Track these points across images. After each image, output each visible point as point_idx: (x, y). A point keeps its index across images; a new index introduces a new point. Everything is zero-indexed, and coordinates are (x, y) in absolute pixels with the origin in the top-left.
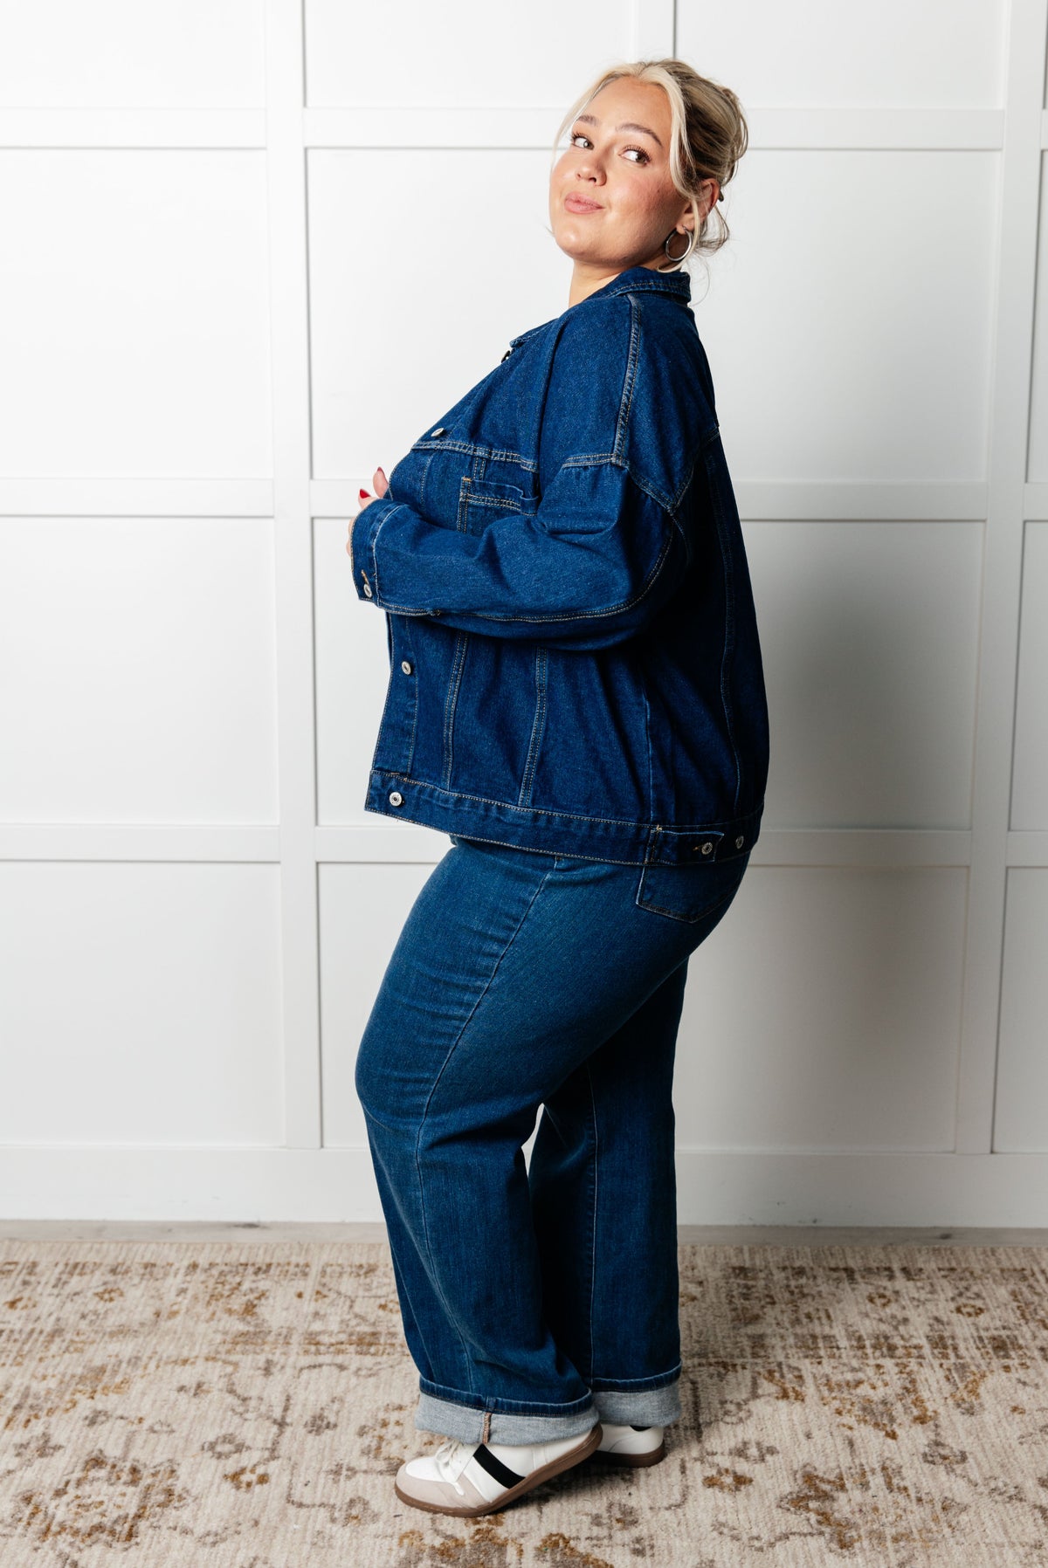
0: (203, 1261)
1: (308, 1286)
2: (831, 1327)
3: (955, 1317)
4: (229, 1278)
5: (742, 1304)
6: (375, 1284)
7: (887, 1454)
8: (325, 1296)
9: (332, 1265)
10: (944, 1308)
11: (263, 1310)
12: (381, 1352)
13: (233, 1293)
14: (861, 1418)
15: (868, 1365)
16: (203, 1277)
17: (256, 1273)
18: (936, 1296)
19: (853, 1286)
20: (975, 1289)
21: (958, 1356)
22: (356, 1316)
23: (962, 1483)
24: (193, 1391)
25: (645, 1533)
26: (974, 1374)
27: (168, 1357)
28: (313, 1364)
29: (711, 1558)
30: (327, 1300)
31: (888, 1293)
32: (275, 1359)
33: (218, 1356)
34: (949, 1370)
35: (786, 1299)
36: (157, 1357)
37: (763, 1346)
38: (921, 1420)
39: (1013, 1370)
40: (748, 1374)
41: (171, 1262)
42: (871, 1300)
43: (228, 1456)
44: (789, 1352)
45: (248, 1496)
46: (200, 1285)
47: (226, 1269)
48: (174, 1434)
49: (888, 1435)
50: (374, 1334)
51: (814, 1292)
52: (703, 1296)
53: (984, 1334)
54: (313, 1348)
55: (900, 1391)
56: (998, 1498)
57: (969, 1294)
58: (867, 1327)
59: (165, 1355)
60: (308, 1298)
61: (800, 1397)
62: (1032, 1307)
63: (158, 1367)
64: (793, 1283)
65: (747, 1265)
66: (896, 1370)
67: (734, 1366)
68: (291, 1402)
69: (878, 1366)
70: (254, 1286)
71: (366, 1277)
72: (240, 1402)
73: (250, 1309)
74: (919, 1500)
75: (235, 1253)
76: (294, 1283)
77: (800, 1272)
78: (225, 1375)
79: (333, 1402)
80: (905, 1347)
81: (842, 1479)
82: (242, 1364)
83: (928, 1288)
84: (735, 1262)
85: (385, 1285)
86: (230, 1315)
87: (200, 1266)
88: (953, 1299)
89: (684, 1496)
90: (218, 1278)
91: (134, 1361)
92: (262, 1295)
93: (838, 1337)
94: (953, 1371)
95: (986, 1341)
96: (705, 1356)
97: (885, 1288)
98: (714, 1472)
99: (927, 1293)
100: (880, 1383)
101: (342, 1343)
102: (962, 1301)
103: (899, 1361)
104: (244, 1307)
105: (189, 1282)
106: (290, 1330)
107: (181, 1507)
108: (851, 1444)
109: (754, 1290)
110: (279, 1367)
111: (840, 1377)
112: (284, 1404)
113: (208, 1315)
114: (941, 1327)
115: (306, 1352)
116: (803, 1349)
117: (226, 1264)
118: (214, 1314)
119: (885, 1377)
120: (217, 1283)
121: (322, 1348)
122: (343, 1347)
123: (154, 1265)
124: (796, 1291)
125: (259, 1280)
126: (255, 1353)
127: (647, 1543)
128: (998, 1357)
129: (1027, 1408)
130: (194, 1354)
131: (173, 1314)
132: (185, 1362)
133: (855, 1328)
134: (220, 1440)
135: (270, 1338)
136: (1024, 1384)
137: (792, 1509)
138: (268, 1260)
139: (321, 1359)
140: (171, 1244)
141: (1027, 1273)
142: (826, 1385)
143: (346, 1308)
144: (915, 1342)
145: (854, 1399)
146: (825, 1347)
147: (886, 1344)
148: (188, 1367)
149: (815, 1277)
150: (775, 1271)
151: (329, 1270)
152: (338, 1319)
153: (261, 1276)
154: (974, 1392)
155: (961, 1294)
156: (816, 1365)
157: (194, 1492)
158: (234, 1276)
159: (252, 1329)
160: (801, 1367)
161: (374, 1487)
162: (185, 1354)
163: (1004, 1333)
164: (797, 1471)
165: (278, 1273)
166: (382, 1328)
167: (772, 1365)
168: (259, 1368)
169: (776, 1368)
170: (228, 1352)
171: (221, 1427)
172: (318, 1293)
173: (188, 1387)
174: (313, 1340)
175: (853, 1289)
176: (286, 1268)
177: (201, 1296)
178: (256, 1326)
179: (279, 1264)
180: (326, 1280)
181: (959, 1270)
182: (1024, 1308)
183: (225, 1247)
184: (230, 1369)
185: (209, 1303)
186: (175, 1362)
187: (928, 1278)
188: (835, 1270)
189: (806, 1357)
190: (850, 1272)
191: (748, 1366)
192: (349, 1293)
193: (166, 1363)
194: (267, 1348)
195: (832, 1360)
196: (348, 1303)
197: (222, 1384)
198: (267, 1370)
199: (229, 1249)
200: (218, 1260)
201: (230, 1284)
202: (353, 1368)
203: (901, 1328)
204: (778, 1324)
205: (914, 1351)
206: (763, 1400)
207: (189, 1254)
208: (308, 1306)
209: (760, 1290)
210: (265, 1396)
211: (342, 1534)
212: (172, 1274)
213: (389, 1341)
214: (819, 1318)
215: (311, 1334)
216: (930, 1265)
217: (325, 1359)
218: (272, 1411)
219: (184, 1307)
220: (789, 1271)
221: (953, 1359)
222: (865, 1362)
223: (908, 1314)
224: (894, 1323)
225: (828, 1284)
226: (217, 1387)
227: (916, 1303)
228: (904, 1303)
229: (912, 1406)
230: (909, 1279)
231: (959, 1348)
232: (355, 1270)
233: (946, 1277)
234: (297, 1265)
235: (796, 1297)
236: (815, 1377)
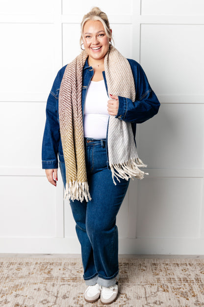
0: (39, 262)
2: (174, 276)
3: (201, 274)
4: (45, 266)
5: (155, 271)
6: (76, 267)
7: (187, 303)
10: (198, 272)
11: (52, 273)
12: (78, 281)
13: (45, 269)
14: (181, 296)
16: (39, 265)
18: (196, 270)
19: (179, 267)
22: (72, 274)
24: (37, 290)
28: (63, 284)
30: (66, 270)
31: (186, 269)
32: (55, 283)
33: (43, 282)
37: (160, 280)
38: (194, 296)
40: (156, 286)
41: (32, 262)
42: (182, 270)
43: (45, 304)
44: (165, 282)
46: (38, 267)
48: (34, 299)
49: (187, 299)
50: (76, 278)
51: (170, 269)
52: (146, 270)
55: (189, 290)
57: (203, 269)
58: (181, 276)
59: (31, 282)
60: (62, 270)
61: (168, 291)
63: (30, 285)
64: (166, 267)
65: (156, 263)
66: (188, 285)
67: (154, 284)
68: (59, 292)
69: (184, 285)
70: (50, 267)
71: (74, 265)
72: (48, 292)
73: (49, 272)
75: (46, 260)
76: (58, 267)
77: (167, 264)
78: (44, 287)
79: (68, 292)
80: (190, 281)
82: (48, 284)
83: (195, 268)
84: (153, 263)
85: (78, 267)
86: (45, 274)
88: (200, 270)
90: (42, 266)
91: (25, 283)
92: (52, 269)
93: (176, 278)
94: (200, 286)
96: (147, 282)
101: (69, 280)
102: (202, 271)
103: (188, 283)
105: (36, 267)
106: (58, 277)
108: (179, 301)
109: (157, 268)
110: (56, 285)
111: (176, 287)
112: (57, 293)
114: (198, 276)
115: (62, 281)
117: (44, 263)
118: (41, 273)
119: (186, 287)
121: (65, 281)
123: (28, 263)
126: (50, 282)
130: (38, 282)
131: (33, 273)
132: (36, 284)
133: (179, 276)
134: (44, 300)
135: (54, 279)
138: (53, 262)
139: (65, 283)
140: (32, 258)
144: (192, 279)
145: (180, 292)
146: (173, 280)
147: (186, 280)
149: (170, 266)
150: (162, 264)
151: (66, 264)
152: (68, 274)
153: (51, 265)
156: (171, 284)
160: (168, 285)
162: (35, 282)
165: (55, 265)
166: (78, 276)
169: (162, 285)
170: (45, 281)
171: (44, 298)
172: (64, 269)
174: (63, 279)
176: (57, 263)
177: (39, 269)
178: (51, 276)
179: (55, 263)
180: (65, 266)
181: (201, 264)
184: (45, 285)
185: (40, 271)
186: (33, 284)
187: (195, 266)
188: (175, 264)
189: (169, 282)
190: (178, 264)
192: (70, 269)
194: (53, 281)
195: (174, 283)
196: (70, 271)
198: (53, 285)
199: (44, 259)
200: (42, 262)
202: (72, 285)
203: (189, 277)
205: (192, 282)
206: (160, 292)
207: (36, 260)
208: (62, 272)
209: (159, 268)
210: (53, 291)
212: (32, 265)
213: (79, 279)
214: (171, 274)
216: (195, 263)
217: (66, 283)
218: (55, 294)
219: (35, 272)
220: (165, 264)
221: (200, 283)
222: (182, 283)
223: (190, 273)
224: (187, 275)
225: (173, 267)
226: (43, 289)
227: (192, 271)
228: (190, 271)
229: (192, 293)
230: (191, 266)
231: (202, 281)
232: (71, 264)
233: (198, 265)
234: (59, 263)
235: (166, 270)
236: (171, 287)
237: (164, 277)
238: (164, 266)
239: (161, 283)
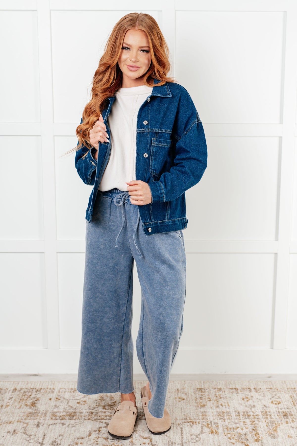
0: (18, 388)
1: (54, 396)
2: (229, 409)
3: (271, 405)
4: (27, 393)
5: (199, 401)
6: (76, 395)
8: (59, 399)
9: (62, 389)
10: (267, 402)
11: (38, 405)
12: (77, 418)
13: (27, 399)
14: (237, 440)
15: (241, 422)
16: (18, 393)
17: (36, 392)
18: (265, 398)
19: (237, 394)
20: (278, 395)
21: (271, 418)
22: (69, 406)
24: (12, 433)
26: (276, 425)
27: (5, 421)
28: (53, 423)
30: (60, 401)
31: (249, 397)
32: (41, 422)
33: (22, 421)
34: (268, 423)
35: (215, 399)
36: (1, 421)
37: (206, 415)
38: (257, 441)
39: (289, 423)
40: (200, 425)
41: (7, 388)
42: (243, 399)
44: (215, 417)
46: (17, 396)
47: (26, 390)
50: (75, 412)
51: (224, 397)
52: (187, 398)
53: (280, 411)
54: (54, 418)
55: (251, 431)
57: (276, 397)
58: (241, 409)
59: (3, 421)
60: (53, 400)
61: (217, 433)
63: (1, 424)
64: (217, 394)
65: (203, 387)
66: (250, 423)
67: (196, 422)
68: (46, 436)
69: (244, 422)
70: (35, 396)
71: (73, 393)
72: (28, 437)
73: (33, 404)
75: (29, 385)
76: (49, 395)
77: (220, 390)
78: (24, 427)
79: (60, 436)
80: (253, 415)
82: (29, 423)
83: (262, 395)
84: (199, 387)
85: (80, 395)
86: (27, 406)
87: (17, 389)
88: (270, 399)
90: (23, 393)
92: (38, 400)
93: (231, 412)
94: (269, 424)
95: (281, 413)
96: (186, 419)
97: (248, 395)
99: (262, 397)
100: (244, 428)
101: (64, 416)
102: (273, 399)
103: (251, 420)
104: (31, 404)
105: (13, 395)
106: (47, 411)
109: (204, 396)
110: (42, 424)
111: (231, 426)
112: (43, 437)
113: (19, 406)
114: (266, 408)
115: (52, 419)
116: (220, 416)
117: (26, 389)
118: (21, 406)
119: (246, 426)
120: (23, 395)
121: (57, 418)
123: (2, 389)
124: (218, 396)
125: (37, 394)
126: (34, 419)
128: (284, 419)
129: (293, 436)
130: (14, 420)
131: (7, 406)
132: (10, 423)
133: (237, 409)
135: (40, 414)
136: (293, 428)
138: (40, 387)
139: (56, 421)
140: (8, 382)
142: (226, 429)
143: (66, 404)
144: (257, 413)
145: (236, 433)
146: (227, 416)
147: (247, 415)
148: (11, 424)
149: (225, 392)
150: (212, 390)
151: (61, 390)
152: (63, 407)
153: (38, 393)
154: (275, 431)
155: (273, 397)
156: (223, 422)
158: (29, 393)
159: (34, 411)
160: (219, 423)
162: (11, 419)
163: (287, 410)
165: (43, 392)
166: (78, 411)
168: (35, 425)
169: (210, 423)
170: (25, 419)
172: (57, 398)
173: (11, 432)
174: (54, 415)
175: (237, 396)
176: (47, 390)
177: (17, 400)
178: (35, 410)
179: (44, 389)
180: (60, 394)
181: (273, 389)
182: (294, 401)
183: (26, 382)
184: (25, 425)
185: (19, 402)
186: (7, 423)
187: (263, 391)
188: (232, 389)
189: (220, 419)
190: (236, 389)
191: (201, 423)
192: (67, 398)
193: (4, 423)
194: (38, 418)
195: (229, 420)
196: (67, 402)
197: (22, 430)
198: (38, 426)
199: (28, 383)
200: (24, 387)
201: (27, 395)
202: (67, 424)
203: (253, 409)
204: (211, 408)
205: (256, 417)
206: (205, 434)
207: (14, 385)
209: (206, 396)
210: (37, 434)
212: (8, 392)
213: (80, 415)
214: (225, 406)
215: (54, 413)
216: (264, 387)
217: (59, 421)
218: (39, 440)
219: (11, 404)
220: (216, 389)
221: (269, 419)
222: (240, 420)
223: (255, 404)
224: (250, 407)
225: (229, 394)
226: (21, 432)
227: (258, 400)
228: (254, 400)
229: (254, 436)
230: (256, 392)
231: (272, 415)
232: (70, 390)
233: (269, 391)
234: (50, 389)
235: (218, 398)
236: (223, 426)
237: (213, 410)
238: (215, 392)
239: (207, 420)
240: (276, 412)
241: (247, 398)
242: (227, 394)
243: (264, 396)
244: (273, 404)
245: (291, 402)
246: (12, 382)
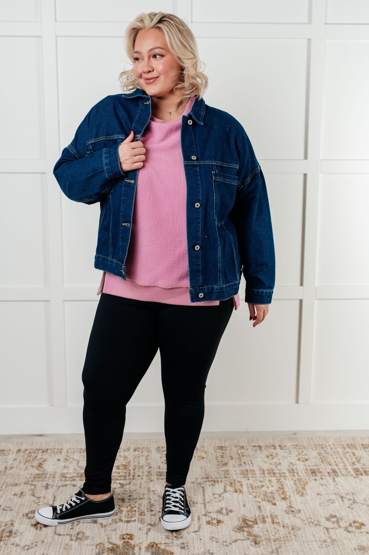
0: (23, 449)
1: (62, 457)
2: (253, 467)
3: (298, 462)
4: (33, 454)
5: (221, 459)
7: (272, 511)
8: (68, 460)
9: (70, 449)
10: (294, 459)
11: (46, 466)
13: (34, 460)
14: (263, 499)
15: (266, 480)
16: (23, 454)
17: (42, 452)
18: (291, 455)
19: (261, 452)
20: (305, 452)
21: (298, 476)
22: (80, 467)
23: (299, 521)
24: (19, 496)
25: (185, 542)
26: (304, 482)
27: (10, 483)
28: (63, 485)
29: (208, 549)
30: (69, 461)
31: (274, 454)
32: (50, 483)
33: (29, 482)
34: (295, 481)
35: (237, 457)
36: (6, 483)
37: (228, 474)
38: (284, 499)
39: (318, 480)
40: (222, 484)
41: (10, 449)
42: (268, 457)
44: (238, 476)
45: (40, 532)
46: (22, 457)
47: (31, 451)
48: (12, 511)
49: (273, 504)
51: (247, 455)
52: (207, 457)
53: (308, 468)
54: (64, 479)
55: (277, 489)
56: (312, 525)
57: (303, 454)
58: (266, 467)
59: (9, 483)
60: (62, 461)
61: (241, 492)
62: (325, 458)
63: (6, 487)
64: (240, 452)
65: (223, 445)
66: (276, 481)
67: (218, 481)
68: (56, 498)
69: (270, 480)
70: (41, 457)
72: (37, 499)
73: (40, 465)
74: (284, 527)
75: (35, 445)
76: (57, 456)
77: (242, 447)
78: (31, 489)
80: (280, 473)
81: (256, 520)
82: (37, 485)
83: (288, 452)
84: (219, 445)
86: (33, 468)
88: (297, 456)
89: (199, 528)
90: (28, 454)
92: (45, 460)
93: (256, 470)
94: (297, 481)
95: (309, 471)
96: (208, 478)
97: (273, 453)
98: (210, 519)
99: (288, 454)
100: (270, 486)
102: (300, 456)
103: (277, 478)
104: (38, 465)
105: (17, 456)
106: (55, 473)
107: (16, 537)
108: (259, 507)
109: (225, 454)
110: (51, 486)
111: (256, 485)
112: (53, 499)
113: (24, 468)
114: (293, 466)
115: (61, 480)
116: (243, 475)
117: (31, 449)
118: (27, 467)
119: (272, 484)
120: (28, 456)
121: (67, 479)
122: (75, 478)
123: (4, 450)
124: (240, 454)
125: (44, 455)
126: (42, 481)
127: (186, 544)
128: (313, 476)
129: (323, 494)
130: (20, 482)
131: (12, 468)
133: (262, 467)
134: (30, 512)
135: (48, 476)
136: (322, 485)
137: (238, 531)
138: (47, 448)
139: (66, 483)
140: (11, 442)
141: (324, 446)
142: (251, 487)
143: (76, 464)
144: (283, 471)
145: (261, 492)
146: (251, 474)
147: (272, 473)
148: (17, 487)
149: (247, 449)
150: (233, 447)
151: (69, 451)
152: (73, 468)
153: (44, 453)
154: (303, 488)
155: (300, 454)
156: (247, 480)
157: (20, 531)
159: (41, 472)
160: (242, 481)
161: (86, 527)
162: (16, 482)
163: (315, 467)
164: (240, 518)
165: (50, 452)
167: (232, 481)
168: (44, 487)
169: (233, 482)
170: (32, 481)
171: (30, 508)
172: (66, 459)
173: (17, 494)
174: (63, 476)
175: (261, 453)
176: (54, 450)
177: (22, 461)
178: (43, 471)
179: (51, 449)
180: (69, 454)
181: (299, 446)
182: (322, 458)
183: (31, 443)
184: (33, 487)
185: (25, 464)
186: (13, 485)
187: (288, 449)
188: (255, 446)
189: (244, 477)
190: (260, 447)
191: (223, 481)
192: (77, 459)
193: (9, 486)
194: (47, 479)
195: (253, 478)
196: (77, 462)
197: (30, 493)
198: (47, 487)
199: (32, 444)
200: (28, 448)
201: (33, 456)
203: (278, 467)
204: (234, 466)
205: (283, 475)
206: (228, 493)
207: (18, 446)
208: (62, 464)
209: (228, 454)
210: (46, 496)
211: (75, 544)
212: (11, 454)
214: (249, 464)
215: (63, 474)
216: (289, 444)
217: (69, 483)
218: (49, 502)
219: (16, 465)
220: (238, 447)
221: (297, 477)
222: (265, 479)
223: (281, 461)
224: (276, 465)
225: (252, 452)
226: (28, 494)
227: (284, 457)
228: (280, 458)
229: (281, 494)
230: (281, 449)
231: (299, 473)
232: (79, 450)
233: (295, 448)
234: (58, 449)
235: (240, 456)
236: (247, 485)
237: (235, 469)
238: (237, 450)
239: (230, 479)
240: (304, 469)
241: (271, 455)
242: (250, 452)
243: (290, 453)
244: (299, 461)
245: (319, 459)
246: (16, 443)
